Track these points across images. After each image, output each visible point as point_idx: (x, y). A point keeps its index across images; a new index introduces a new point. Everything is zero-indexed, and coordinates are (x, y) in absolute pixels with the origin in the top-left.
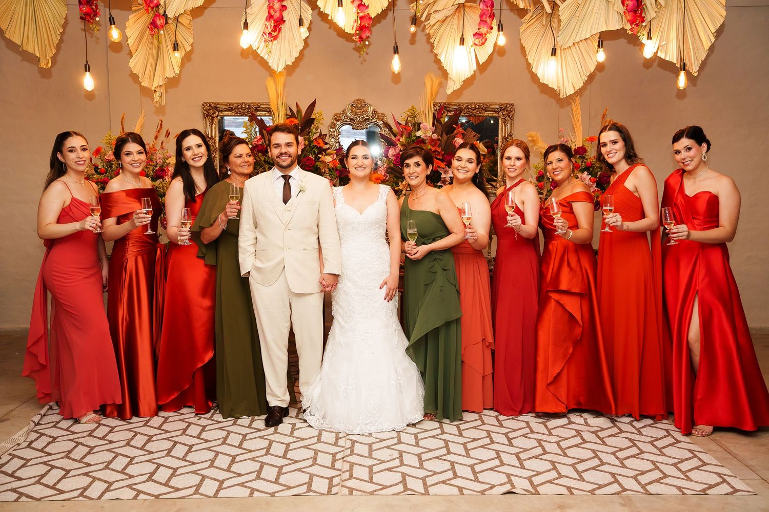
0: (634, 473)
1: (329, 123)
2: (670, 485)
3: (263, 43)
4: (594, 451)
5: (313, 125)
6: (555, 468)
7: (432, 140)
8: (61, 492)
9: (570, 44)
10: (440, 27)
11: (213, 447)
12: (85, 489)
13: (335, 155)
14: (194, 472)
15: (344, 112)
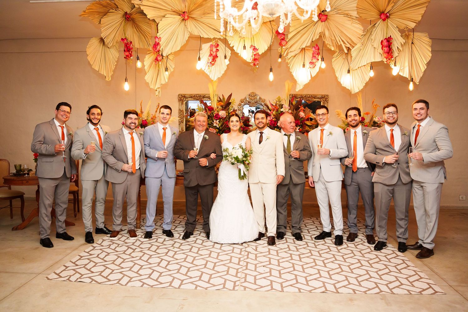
0: (386, 283)
1: (238, 104)
2: (404, 289)
3: (207, 67)
4: (367, 271)
5: (230, 105)
6: (347, 279)
8: (109, 280)
9: (357, 68)
10: (293, 59)
11: (179, 262)
12: (120, 280)
14: (170, 275)
15: (245, 98)
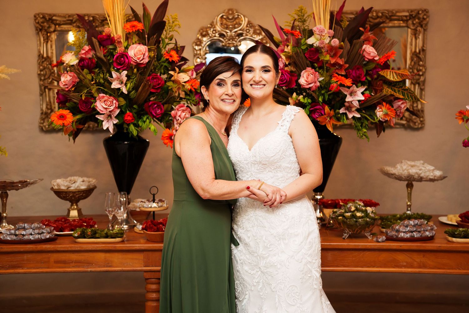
1: (194, 39)
5: (164, 32)
7: (332, 50)
13: (195, 74)
15: (212, 25)
